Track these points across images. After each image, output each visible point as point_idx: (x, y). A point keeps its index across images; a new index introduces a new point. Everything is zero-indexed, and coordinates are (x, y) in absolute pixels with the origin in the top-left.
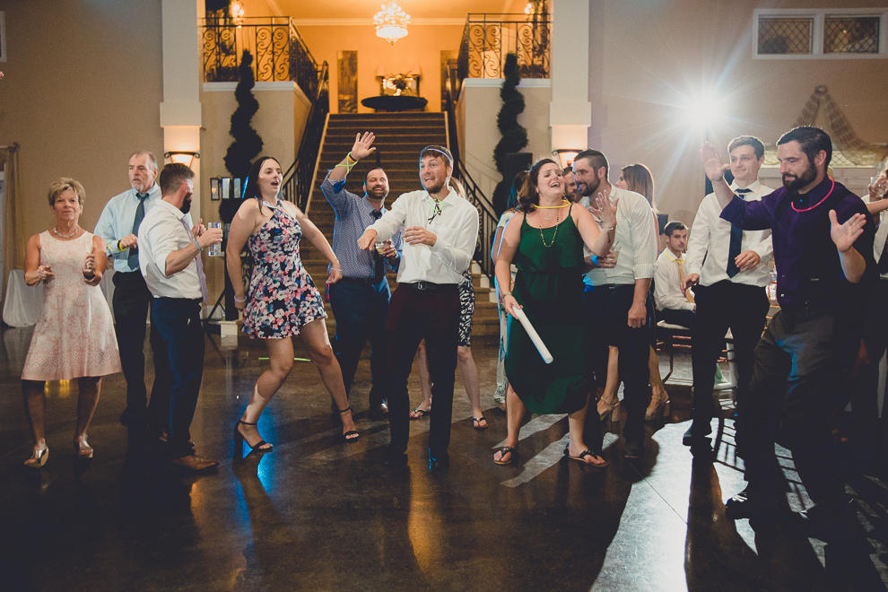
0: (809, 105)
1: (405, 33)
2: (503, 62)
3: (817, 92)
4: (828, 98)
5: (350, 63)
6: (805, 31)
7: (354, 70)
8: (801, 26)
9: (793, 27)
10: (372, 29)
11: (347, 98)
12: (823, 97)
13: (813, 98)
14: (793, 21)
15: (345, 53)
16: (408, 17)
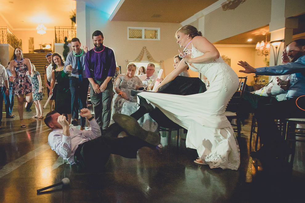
0: (142, 52)
1: (45, 32)
2: (64, 39)
3: (144, 48)
4: (146, 50)
5: (32, 41)
6: (140, 33)
7: (33, 42)
8: (139, 32)
9: (137, 32)
10: (36, 31)
11: (31, 50)
12: (145, 49)
13: (143, 49)
14: (137, 30)
15: (30, 38)
16: (46, 28)
